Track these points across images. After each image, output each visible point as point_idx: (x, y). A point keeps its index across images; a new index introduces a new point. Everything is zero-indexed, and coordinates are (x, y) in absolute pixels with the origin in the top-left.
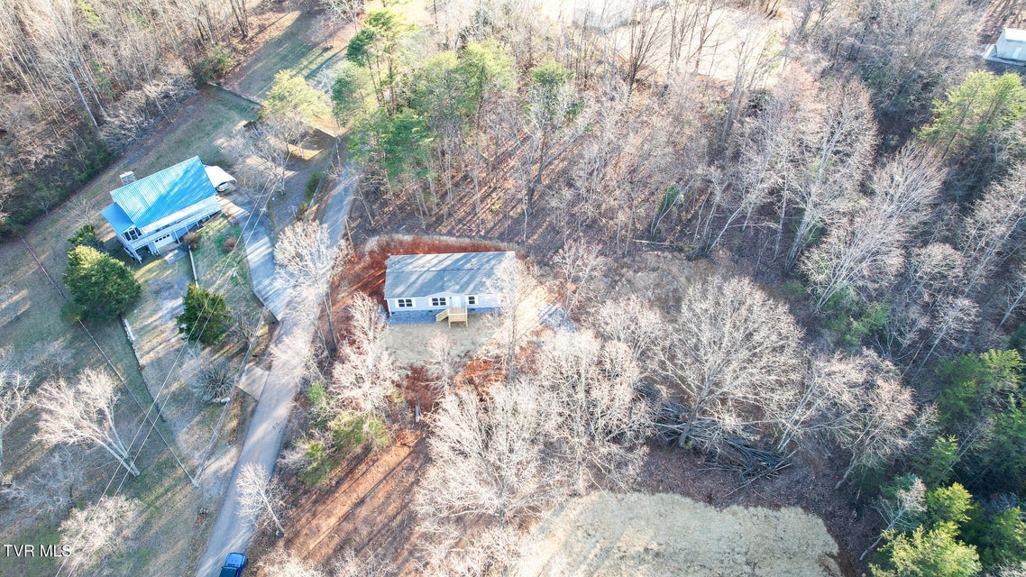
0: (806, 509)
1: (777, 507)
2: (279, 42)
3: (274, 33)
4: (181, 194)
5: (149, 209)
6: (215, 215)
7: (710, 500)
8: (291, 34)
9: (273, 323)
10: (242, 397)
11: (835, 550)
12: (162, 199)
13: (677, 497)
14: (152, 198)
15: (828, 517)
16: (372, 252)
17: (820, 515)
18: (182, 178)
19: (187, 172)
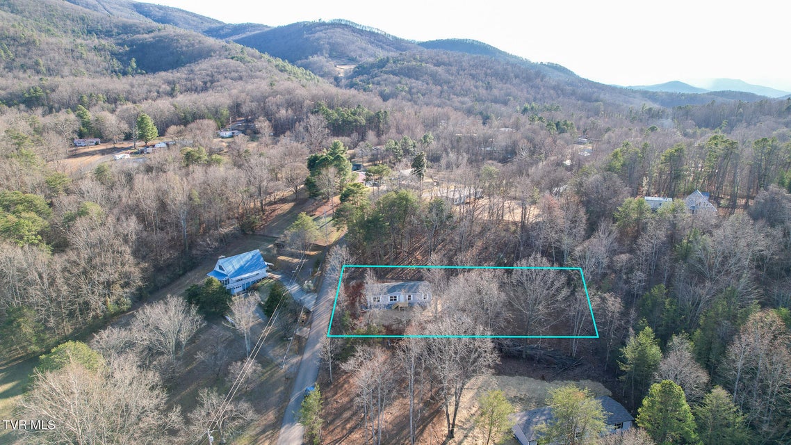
0: (593, 380)
1: (578, 380)
2: (284, 215)
3: (279, 212)
4: (250, 266)
5: (236, 271)
6: (264, 278)
7: (543, 378)
8: (290, 211)
9: (308, 312)
10: (299, 339)
11: (611, 394)
12: (241, 268)
13: (526, 378)
14: (237, 267)
15: (604, 383)
16: (353, 287)
17: (600, 382)
18: (251, 259)
19: (253, 256)
